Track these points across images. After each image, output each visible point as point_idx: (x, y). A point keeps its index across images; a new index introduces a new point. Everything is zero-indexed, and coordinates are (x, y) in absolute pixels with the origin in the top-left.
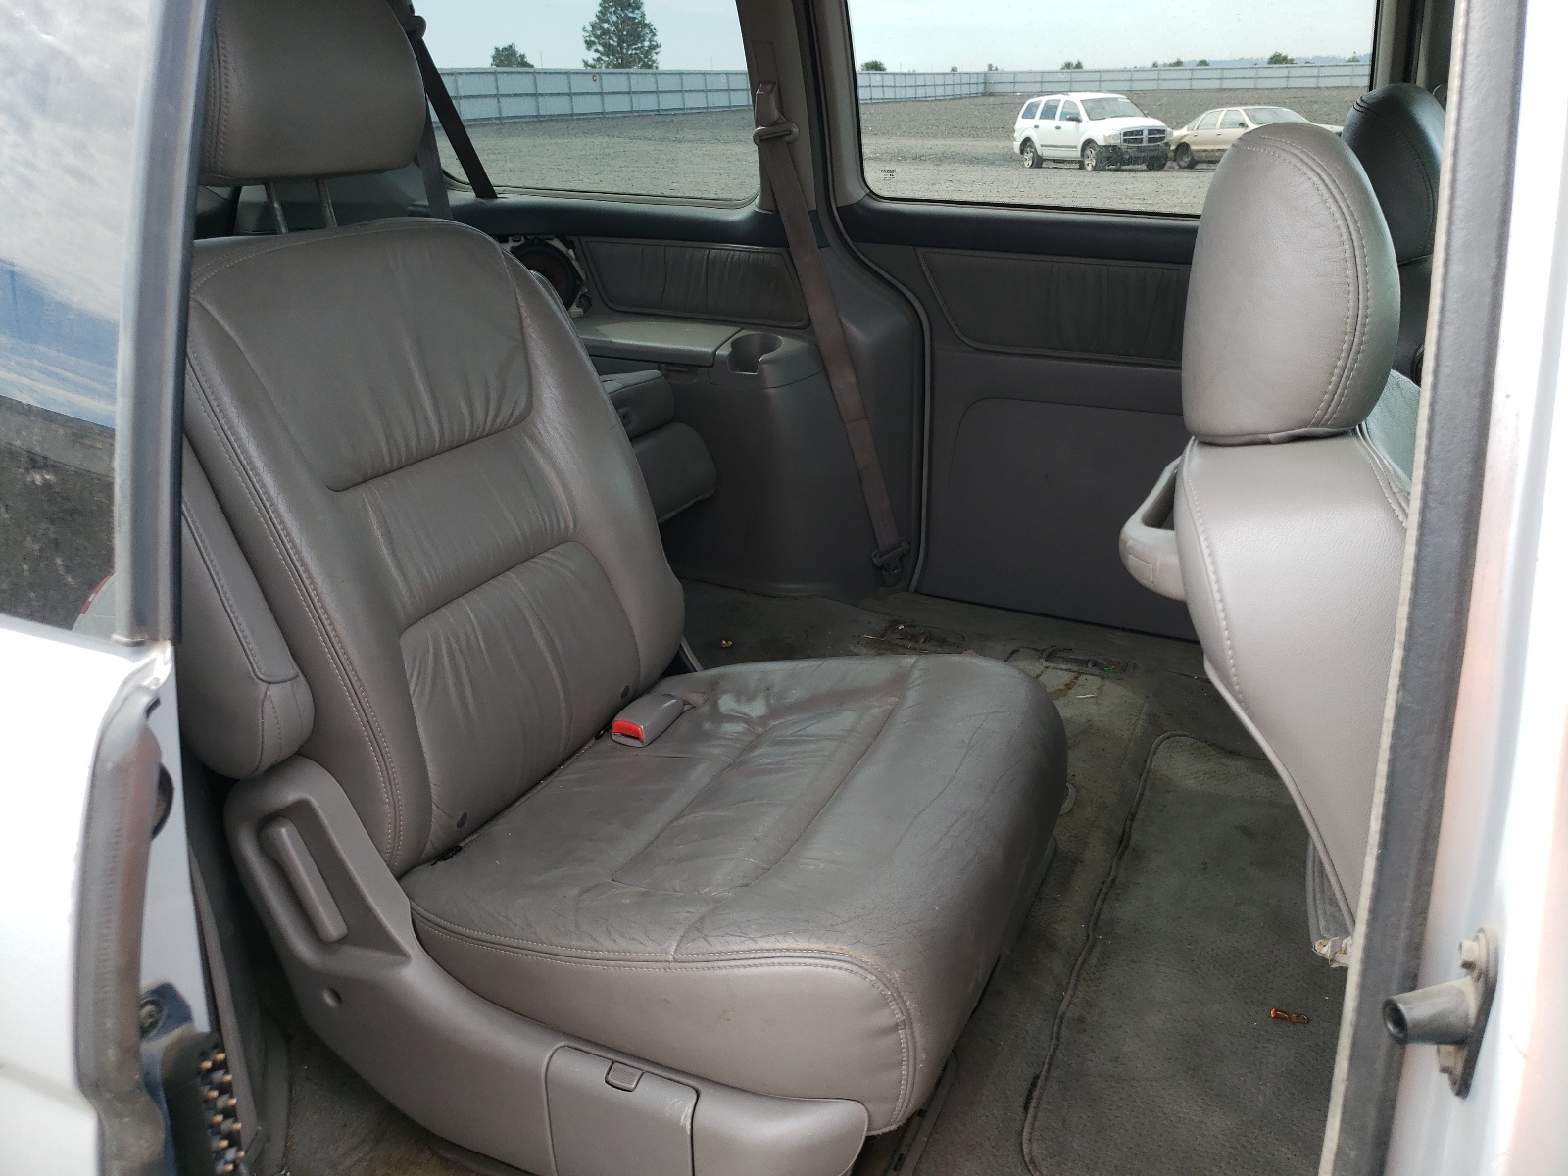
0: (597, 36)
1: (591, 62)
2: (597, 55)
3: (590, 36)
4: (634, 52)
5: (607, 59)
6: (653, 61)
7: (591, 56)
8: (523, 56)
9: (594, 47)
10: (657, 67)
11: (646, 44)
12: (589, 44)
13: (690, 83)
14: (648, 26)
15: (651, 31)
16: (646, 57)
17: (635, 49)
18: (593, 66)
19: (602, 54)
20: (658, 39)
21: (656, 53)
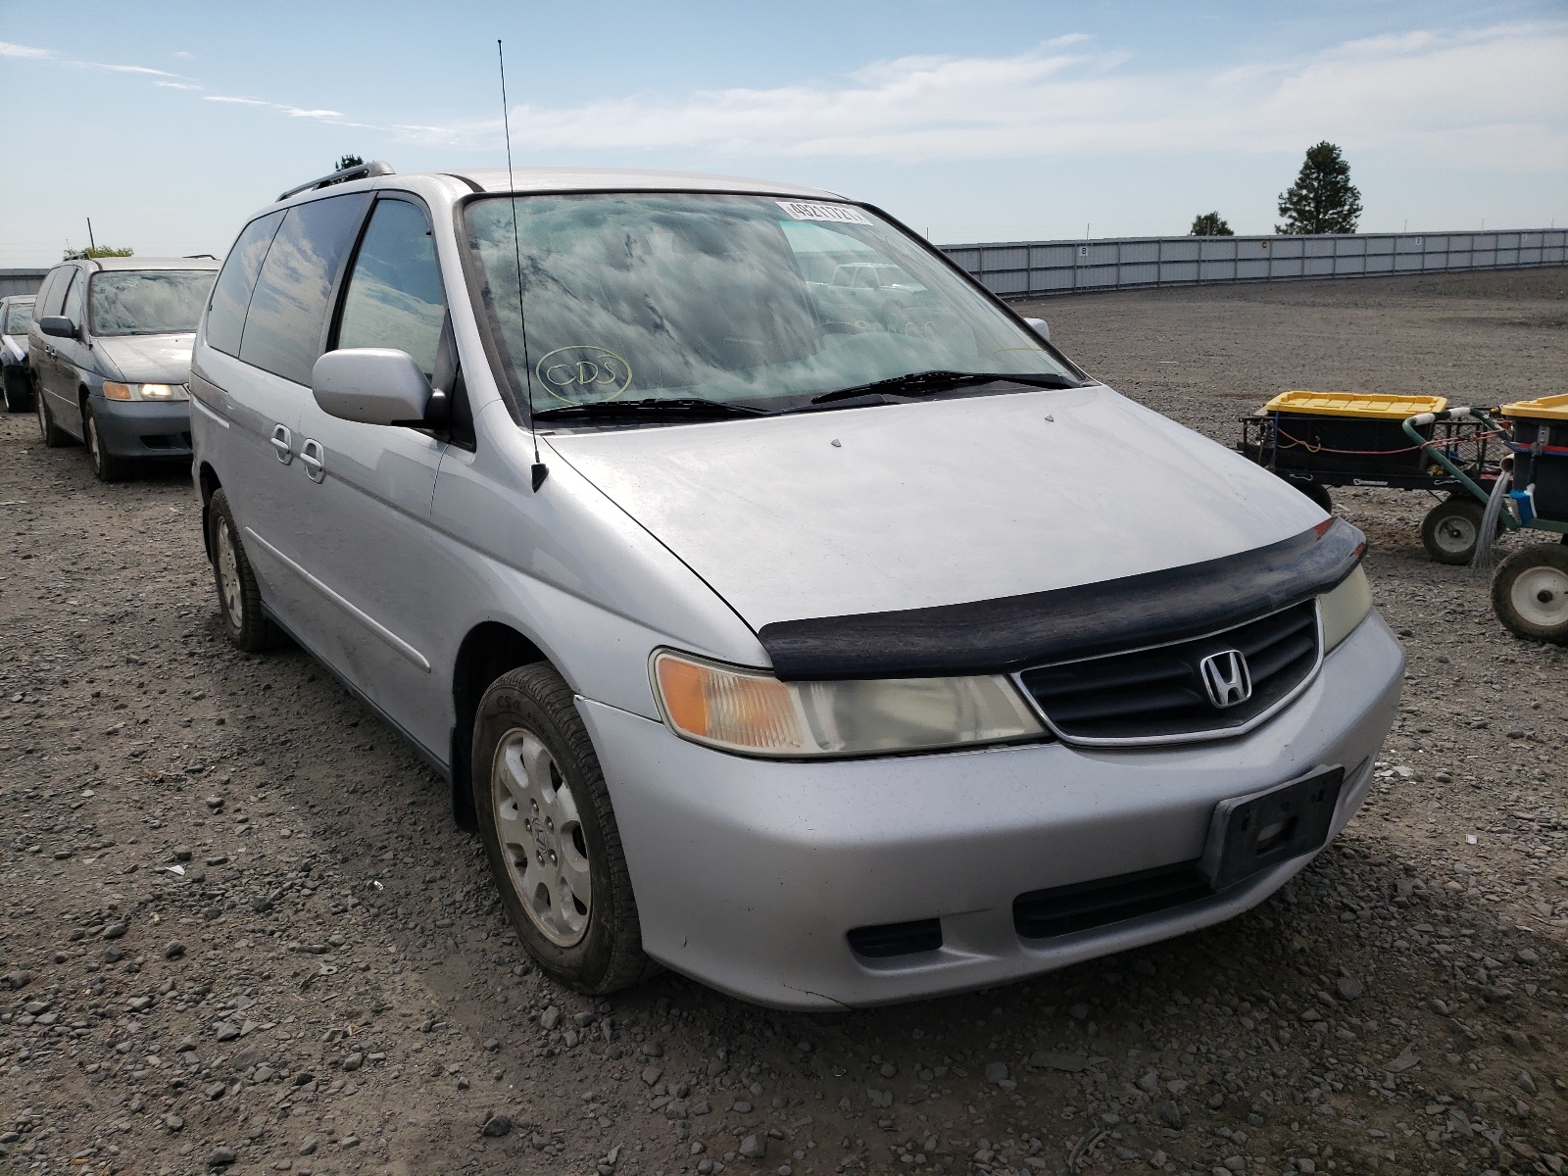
0: (1293, 203)
1: (1284, 227)
2: (1291, 221)
3: (1285, 203)
4: (1332, 216)
5: (1300, 224)
6: (1353, 225)
7: (1284, 222)
8: (1224, 224)
9: (1289, 213)
10: (1355, 231)
11: (1347, 208)
12: (1284, 211)
14: (1352, 190)
15: (1354, 194)
16: (1344, 220)
17: (1334, 213)
18: (1285, 232)
19: (1295, 220)
20: (1360, 202)
21: (1356, 217)
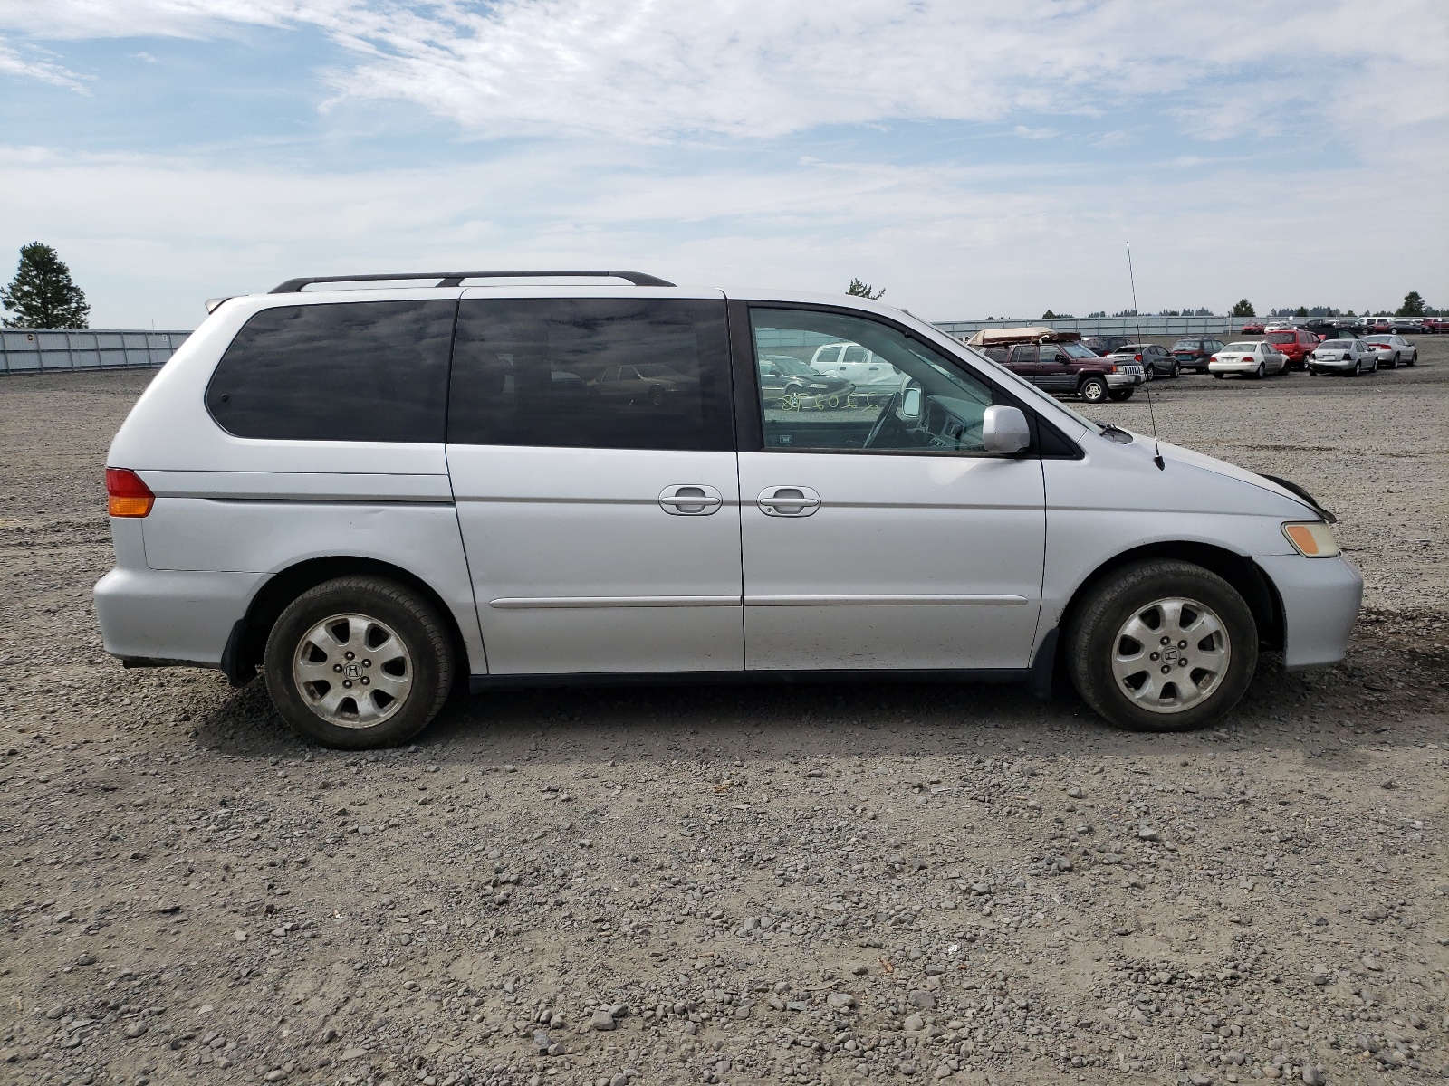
0: (17, 297)
1: (11, 320)
2: (18, 315)
3: (8, 298)
4: (60, 312)
5: (28, 319)
6: (83, 322)
7: (11, 315)
9: (15, 308)
10: (86, 327)
11: (74, 305)
12: (9, 305)
13: (130, 342)
14: (75, 289)
15: (78, 294)
16: (74, 317)
17: (61, 310)
18: (13, 325)
19: (24, 314)
20: (87, 301)
21: (85, 314)
